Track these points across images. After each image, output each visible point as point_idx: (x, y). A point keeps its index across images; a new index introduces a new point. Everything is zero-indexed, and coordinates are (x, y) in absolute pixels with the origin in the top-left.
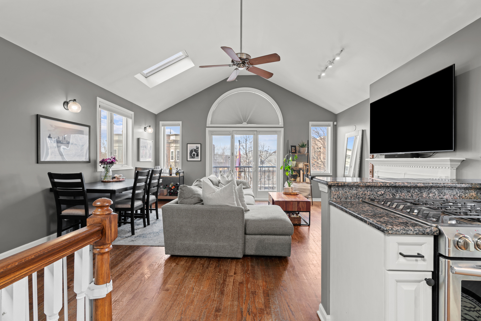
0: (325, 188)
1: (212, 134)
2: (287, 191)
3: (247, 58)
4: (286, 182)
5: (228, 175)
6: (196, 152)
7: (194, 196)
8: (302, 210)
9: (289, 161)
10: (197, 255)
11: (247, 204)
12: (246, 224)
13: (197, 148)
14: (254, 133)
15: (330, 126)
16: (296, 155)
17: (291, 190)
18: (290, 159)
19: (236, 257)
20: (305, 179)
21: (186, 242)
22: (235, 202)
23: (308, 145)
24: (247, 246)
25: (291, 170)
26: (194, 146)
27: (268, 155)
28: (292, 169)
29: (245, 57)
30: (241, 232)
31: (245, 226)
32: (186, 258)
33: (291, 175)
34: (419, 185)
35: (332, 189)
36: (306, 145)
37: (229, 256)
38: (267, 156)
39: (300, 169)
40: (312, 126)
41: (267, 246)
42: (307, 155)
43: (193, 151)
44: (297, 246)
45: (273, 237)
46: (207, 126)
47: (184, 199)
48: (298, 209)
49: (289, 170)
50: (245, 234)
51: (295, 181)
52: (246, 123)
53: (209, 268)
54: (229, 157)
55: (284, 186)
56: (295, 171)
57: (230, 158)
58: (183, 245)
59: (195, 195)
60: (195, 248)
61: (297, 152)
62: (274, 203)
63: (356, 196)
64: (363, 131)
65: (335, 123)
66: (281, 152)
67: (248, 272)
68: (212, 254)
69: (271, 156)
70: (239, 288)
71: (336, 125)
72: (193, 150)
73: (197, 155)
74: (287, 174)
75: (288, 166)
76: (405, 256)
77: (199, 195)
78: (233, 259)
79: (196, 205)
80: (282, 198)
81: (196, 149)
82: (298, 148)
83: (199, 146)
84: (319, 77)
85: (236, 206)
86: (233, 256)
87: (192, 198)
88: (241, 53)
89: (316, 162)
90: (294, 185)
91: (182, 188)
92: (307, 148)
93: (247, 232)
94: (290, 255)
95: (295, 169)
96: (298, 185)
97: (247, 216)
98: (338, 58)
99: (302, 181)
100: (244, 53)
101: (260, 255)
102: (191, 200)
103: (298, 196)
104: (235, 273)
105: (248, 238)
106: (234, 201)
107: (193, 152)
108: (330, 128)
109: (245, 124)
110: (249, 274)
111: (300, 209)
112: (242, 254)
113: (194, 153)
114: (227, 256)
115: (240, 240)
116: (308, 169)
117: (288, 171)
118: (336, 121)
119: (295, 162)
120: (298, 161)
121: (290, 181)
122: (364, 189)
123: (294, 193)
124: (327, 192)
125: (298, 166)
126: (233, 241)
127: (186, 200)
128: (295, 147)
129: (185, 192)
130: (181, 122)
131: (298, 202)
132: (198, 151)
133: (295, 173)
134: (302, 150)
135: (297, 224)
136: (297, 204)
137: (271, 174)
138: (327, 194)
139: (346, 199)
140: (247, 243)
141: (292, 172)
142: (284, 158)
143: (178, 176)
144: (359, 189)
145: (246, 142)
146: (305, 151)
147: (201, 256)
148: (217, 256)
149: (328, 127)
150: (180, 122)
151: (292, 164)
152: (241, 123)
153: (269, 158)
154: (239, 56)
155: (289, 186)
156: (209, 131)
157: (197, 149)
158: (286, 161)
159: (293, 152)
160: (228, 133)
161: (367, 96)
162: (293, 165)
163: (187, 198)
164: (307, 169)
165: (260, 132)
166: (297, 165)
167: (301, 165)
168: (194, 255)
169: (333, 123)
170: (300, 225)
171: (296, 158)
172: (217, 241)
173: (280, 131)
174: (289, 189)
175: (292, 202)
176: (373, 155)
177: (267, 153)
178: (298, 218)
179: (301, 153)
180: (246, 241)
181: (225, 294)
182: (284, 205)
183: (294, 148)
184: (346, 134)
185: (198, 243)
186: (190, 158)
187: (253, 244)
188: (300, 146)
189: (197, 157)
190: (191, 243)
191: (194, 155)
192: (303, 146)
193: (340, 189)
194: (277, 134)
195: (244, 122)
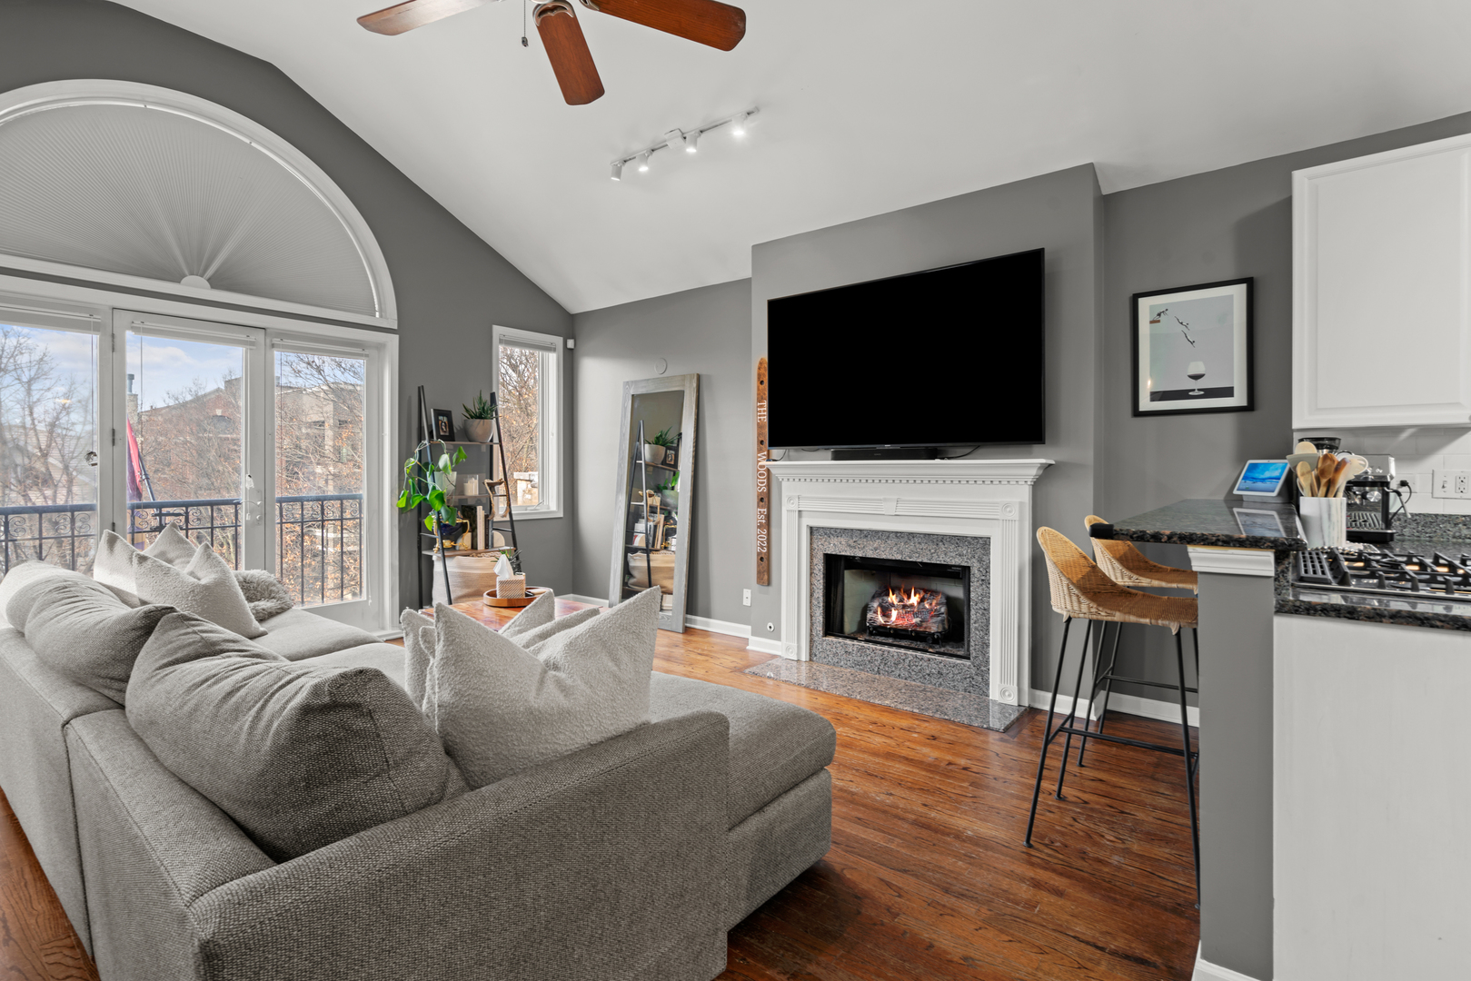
14: (252, 338)
15: (554, 351)
16: (459, 446)
20: (493, 538)
23: (495, 410)
39: (475, 501)
40: (501, 341)
49: (435, 505)
52: (203, 281)
57: (96, 460)
64: (699, 377)
65: (570, 344)
66: (386, 434)
71: (573, 350)
74: (431, 521)
75: (431, 491)
92: (494, 422)
95: (456, 500)
98: (737, 132)
99: (482, 545)
108: (555, 357)
109: (195, 286)
117: (432, 509)
118: (574, 336)
119: (453, 474)
120: (465, 469)
125: (465, 488)
133: (459, 516)
134: (475, 427)
141: (447, 515)
149: (546, 354)
151: (448, 482)
152: (177, 278)
159: (442, 433)
160: (84, 317)
162: (446, 488)
165: (278, 335)
166: (460, 487)
167: (472, 488)
169: (565, 343)
171: (458, 459)
173: (380, 347)
179: (470, 441)
183: (445, 419)
188: (467, 413)
192: (483, 413)
194: (367, 356)
195: (192, 274)
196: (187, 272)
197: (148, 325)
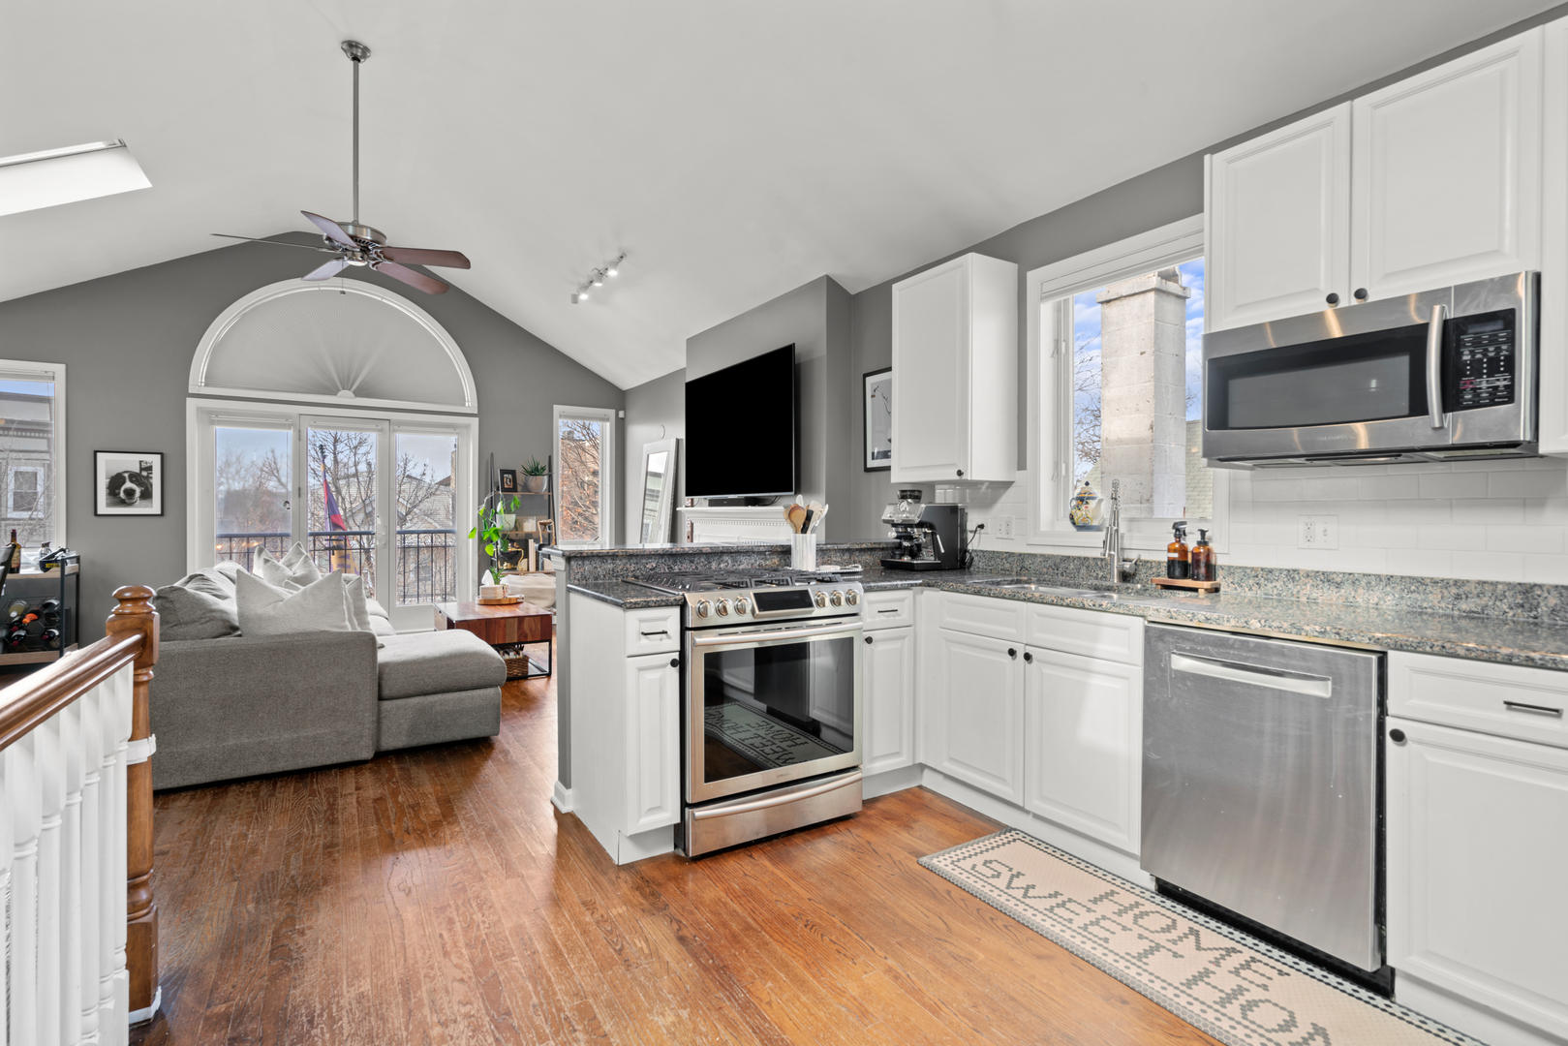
0: (560, 563)
1: (213, 422)
2: (490, 596)
3: (375, 239)
4: (488, 571)
5: (290, 560)
6: (139, 484)
7: (208, 615)
8: (529, 639)
9: (496, 513)
10: (228, 777)
11: (378, 636)
12: (381, 674)
13: (142, 469)
14: (380, 427)
15: (608, 420)
16: (516, 496)
17: (500, 591)
18: (500, 506)
19: (356, 758)
20: (543, 563)
21: (187, 748)
22: (347, 623)
23: (550, 470)
24: (384, 727)
25: (502, 539)
26: (130, 463)
27: (421, 494)
28: (504, 536)
29: (369, 238)
30: (369, 695)
31: (380, 678)
32: (190, 793)
33: (502, 553)
34: (704, 550)
35: (572, 563)
36: (543, 469)
37: (335, 760)
38: (420, 499)
39: (529, 536)
40: (560, 416)
41: (439, 719)
42: (546, 498)
43: (125, 478)
44: (515, 717)
45: (456, 695)
46: (190, 392)
47: (176, 628)
48: (519, 636)
49: (495, 539)
50: (381, 698)
51: (515, 569)
52: (350, 393)
53: (278, 795)
54: (287, 502)
55: (480, 583)
56: (512, 541)
57: (289, 506)
58: (176, 755)
59: (214, 614)
60: (221, 757)
61: (519, 488)
62: (451, 625)
63: (613, 574)
64: (678, 441)
65: (621, 414)
66: (471, 488)
67: (394, 780)
68: (281, 765)
69: (433, 498)
70: (374, 807)
71: (623, 419)
72: (126, 475)
73: (147, 495)
74: (490, 550)
75: (492, 529)
76: (646, 634)
77: (226, 612)
78: (343, 767)
79: (222, 639)
80: (478, 614)
81: (138, 471)
82: (520, 478)
83: (155, 460)
84: (575, 299)
85: (350, 630)
86: (347, 759)
87: (203, 620)
88: (356, 224)
89: (580, 514)
90: (508, 580)
91: (166, 595)
92: (546, 478)
93: (386, 692)
94: (498, 731)
95: (513, 536)
96: (522, 581)
97: (382, 656)
98: (612, 273)
99: (532, 568)
100: (367, 227)
101: (422, 744)
102: (200, 627)
103: (521, 606)
104: (357, 789)
105: (389, 708)
106: (344, 621)
107: (124, 482)
108: (608, 425)
109: (345, 397)
110: (397, 782)
111: (526, 636)
112: (371, 748)
113: (128, 485)
114: (329, 762)
115: (367, 715)
116: (549, 534)
117: (492, 542)
118: (623, 408)
119: (513, 517)
120: (522, 513)
121: (498, 569)
122: (625, 561)
123: (510, 599)
124: (563, 569)
125: (522, 526)
126: (344, 720)
127: (181, 630)
128: (513, 473)
129: (178, 605)
130: (63, 366)
131: (521, 619)
132: (148, 478)
133: (513, 546)
134: (533, 481)
135: (517, 676)
136: (516, 626)
137: (438, 554)
138: (564, 573)
139: (596, 579)
140: (384, 721)
141: (505, 545)
142: (480, 503)
143: (55, 573)
144: (618, 562)
145: (335, 446)
146: (543, 485)
147: (244, 775)
148: (296, 767)
149: (604, 423)
150: (60, 369)
151: (505, 521)
152: (334, 392)
153: (426, 505)
154: (351, 230)
155: (497, 581)
156: (200, 410)
157: (144, 473)
158: (486, 513)
159: (506, 486)
160: (283, 421)
161: (682, 363)
162: (507, 526)
163: (186, 624)
164: (547, 536)
165: (400, 423)
166: (518, 526)
167: (530, 525)
168: (219, 779)
169: (617, 414)
170: (526, 677)
171: (515, 505)
172: (297, 727)
173: (467, 427)
174: (495, 589)
175: (503, 621)
176: (692, 500)
177: (418, 488)
178: (519, 659)
179: (529, 492)
180: (382, 715)
181: (341, 823)
182: (482, 628)
183: (510, 476)
184: (645, 445)
185: (231, 742)
186: (109, 505)
187: (402, 721)
188: (527, 471)
189: (144, 502)
190: (208, 746)
191: (130, 493)
192: (535, 471)
193: (587, 562)
194: (457, 433)
195: (344, 389)
196: (340, 388)
197: (318, 423)
